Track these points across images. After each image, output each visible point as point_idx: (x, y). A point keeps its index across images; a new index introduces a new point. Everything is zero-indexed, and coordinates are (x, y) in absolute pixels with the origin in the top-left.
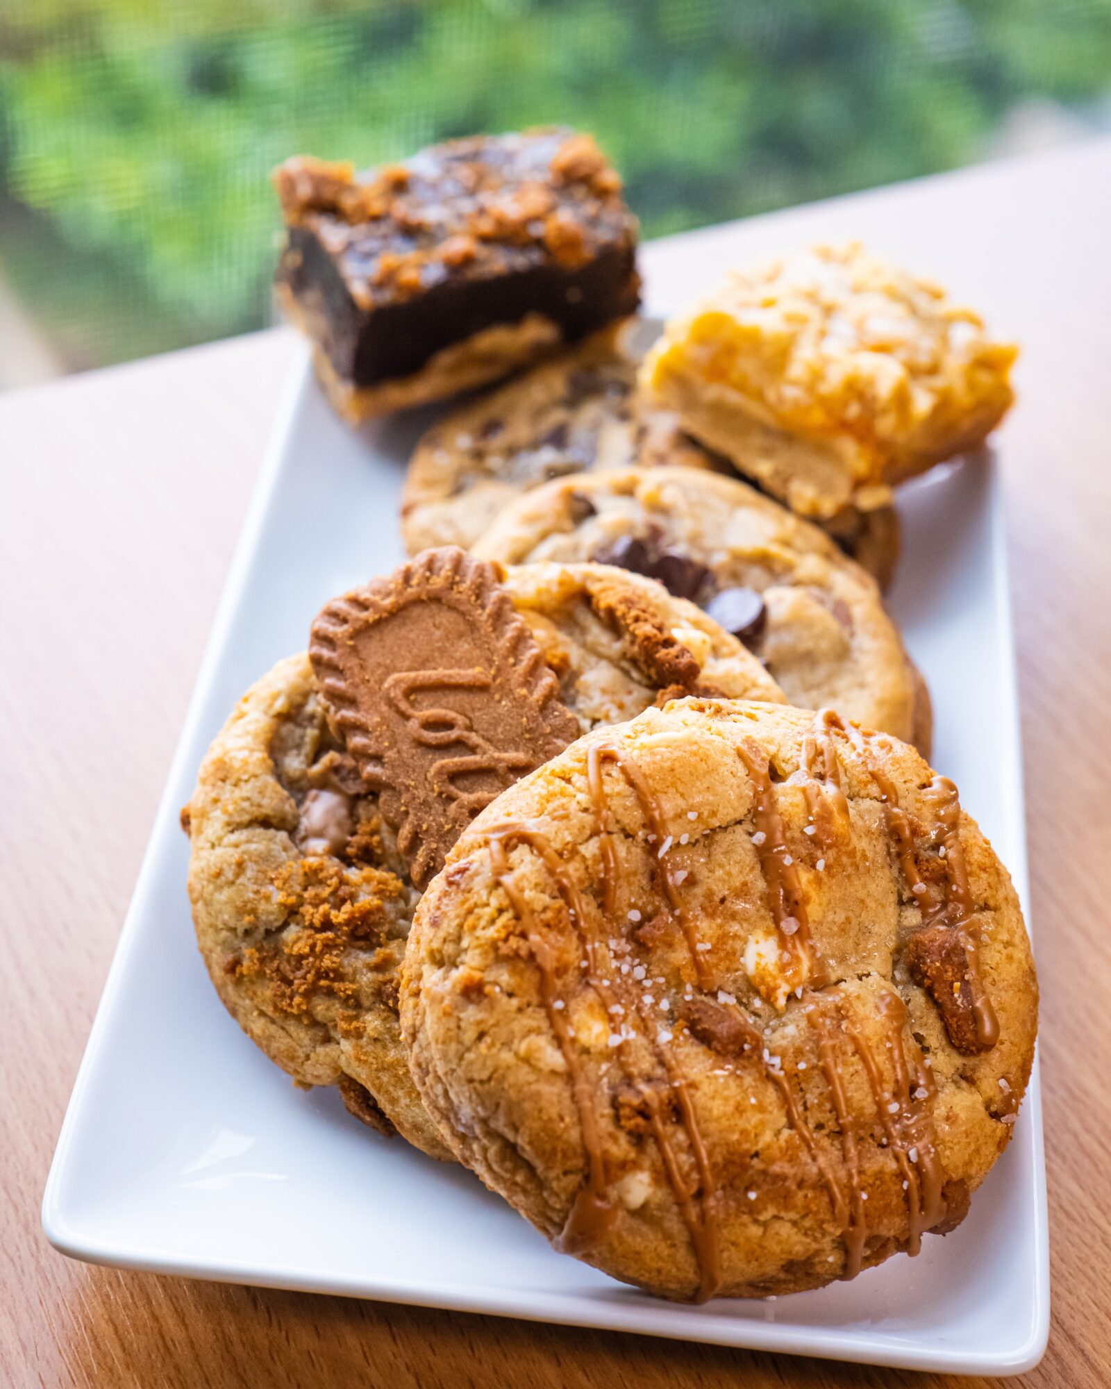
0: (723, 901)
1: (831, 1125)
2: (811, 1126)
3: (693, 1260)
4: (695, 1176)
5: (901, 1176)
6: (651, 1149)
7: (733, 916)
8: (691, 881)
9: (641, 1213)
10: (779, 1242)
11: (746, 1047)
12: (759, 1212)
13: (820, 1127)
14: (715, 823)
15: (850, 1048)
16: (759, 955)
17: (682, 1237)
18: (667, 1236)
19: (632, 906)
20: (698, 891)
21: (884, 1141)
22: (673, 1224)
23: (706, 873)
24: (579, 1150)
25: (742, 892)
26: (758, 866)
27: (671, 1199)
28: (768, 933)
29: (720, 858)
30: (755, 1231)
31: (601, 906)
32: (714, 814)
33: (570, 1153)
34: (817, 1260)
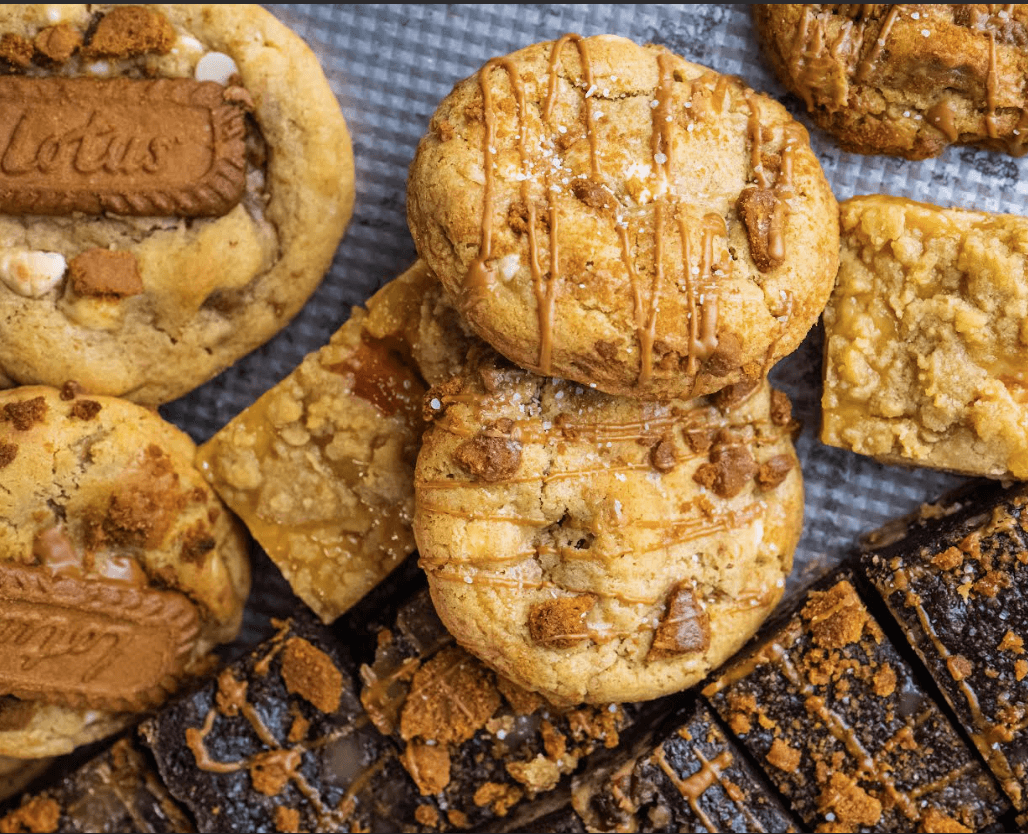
0: (622, 136)
1: (649, 268)
2: (637, 267)
3: (536, 322)
4: (547, 263)
5: (689, 309)
6: (524, 239)
7: (627, 146)
8: (604, 120)
9: (511, 285)
10: (595, 324)
11: (606, 206)
12: (585, 299)
13: (643, 268)
14: (628, 88)
15: (676, 228)
16: (637, 171)
17: (533, 304)
18: (525, 303)
19: (562, 124)
20: (608, 127)
21: (684, 288)
22: (528, 294)
23: (615, 117)
24: (479, 230)
25: (637, 134)
26: (651, 122)
27: (530, 277)
28: (646, 162)
29: (626, 110)
30: (581, 312)
31: (542, 117)
32: (629, 82)
33: (473, 230)
34: (619, 348)
